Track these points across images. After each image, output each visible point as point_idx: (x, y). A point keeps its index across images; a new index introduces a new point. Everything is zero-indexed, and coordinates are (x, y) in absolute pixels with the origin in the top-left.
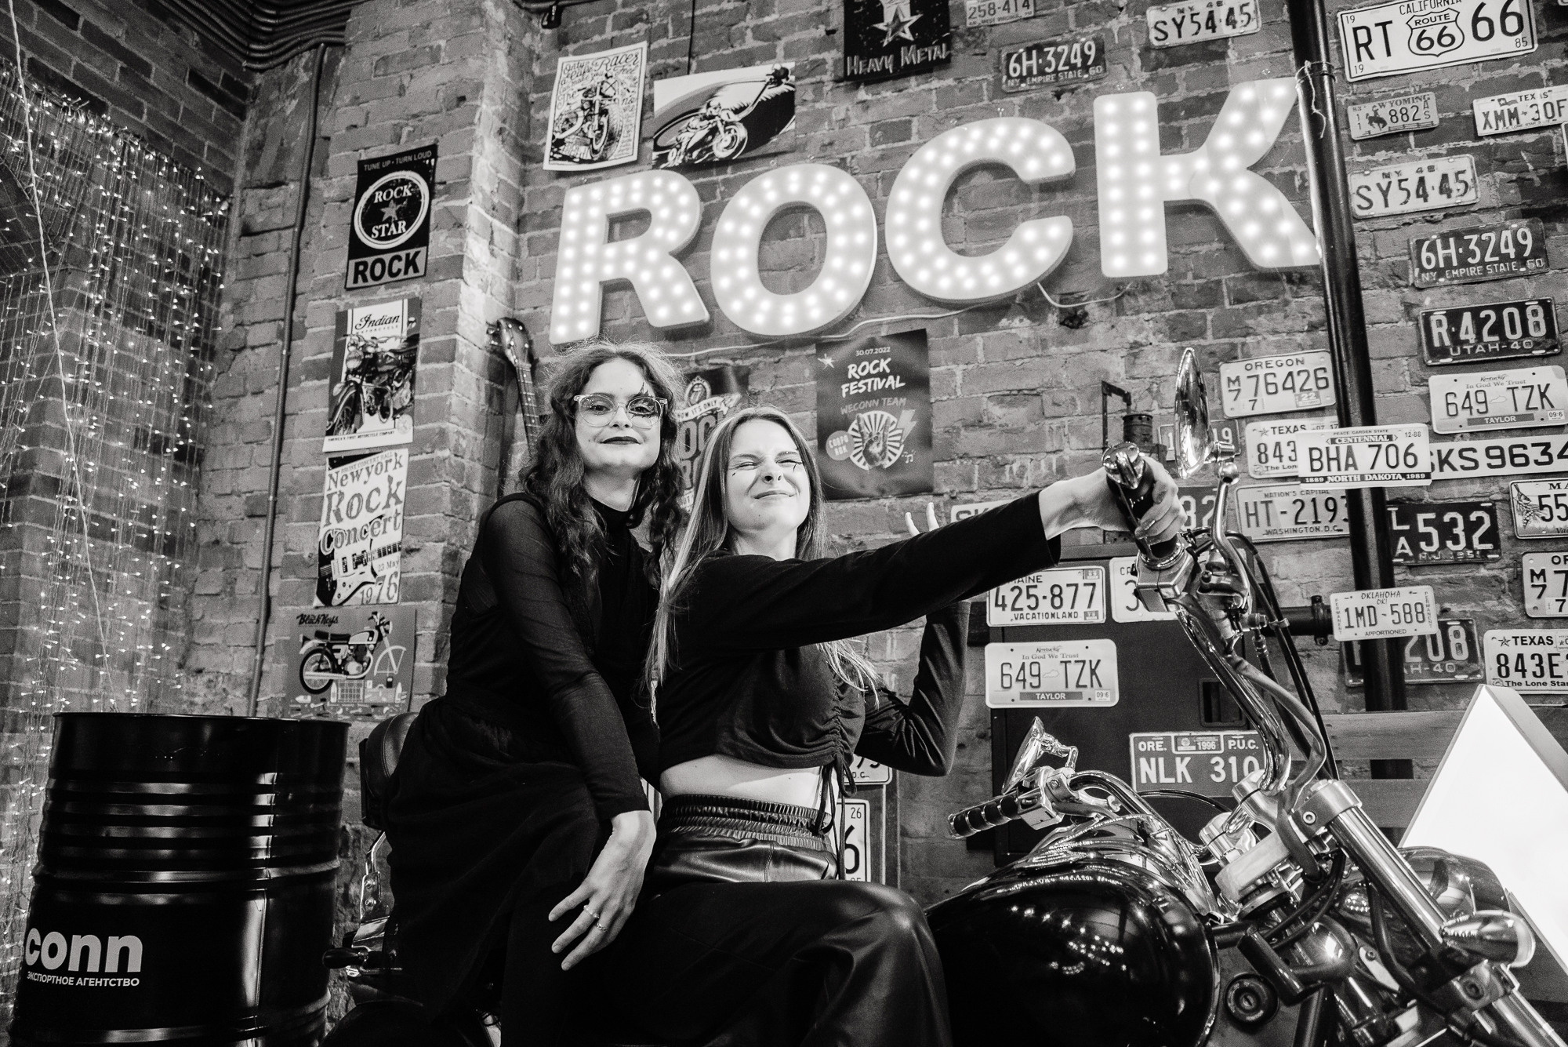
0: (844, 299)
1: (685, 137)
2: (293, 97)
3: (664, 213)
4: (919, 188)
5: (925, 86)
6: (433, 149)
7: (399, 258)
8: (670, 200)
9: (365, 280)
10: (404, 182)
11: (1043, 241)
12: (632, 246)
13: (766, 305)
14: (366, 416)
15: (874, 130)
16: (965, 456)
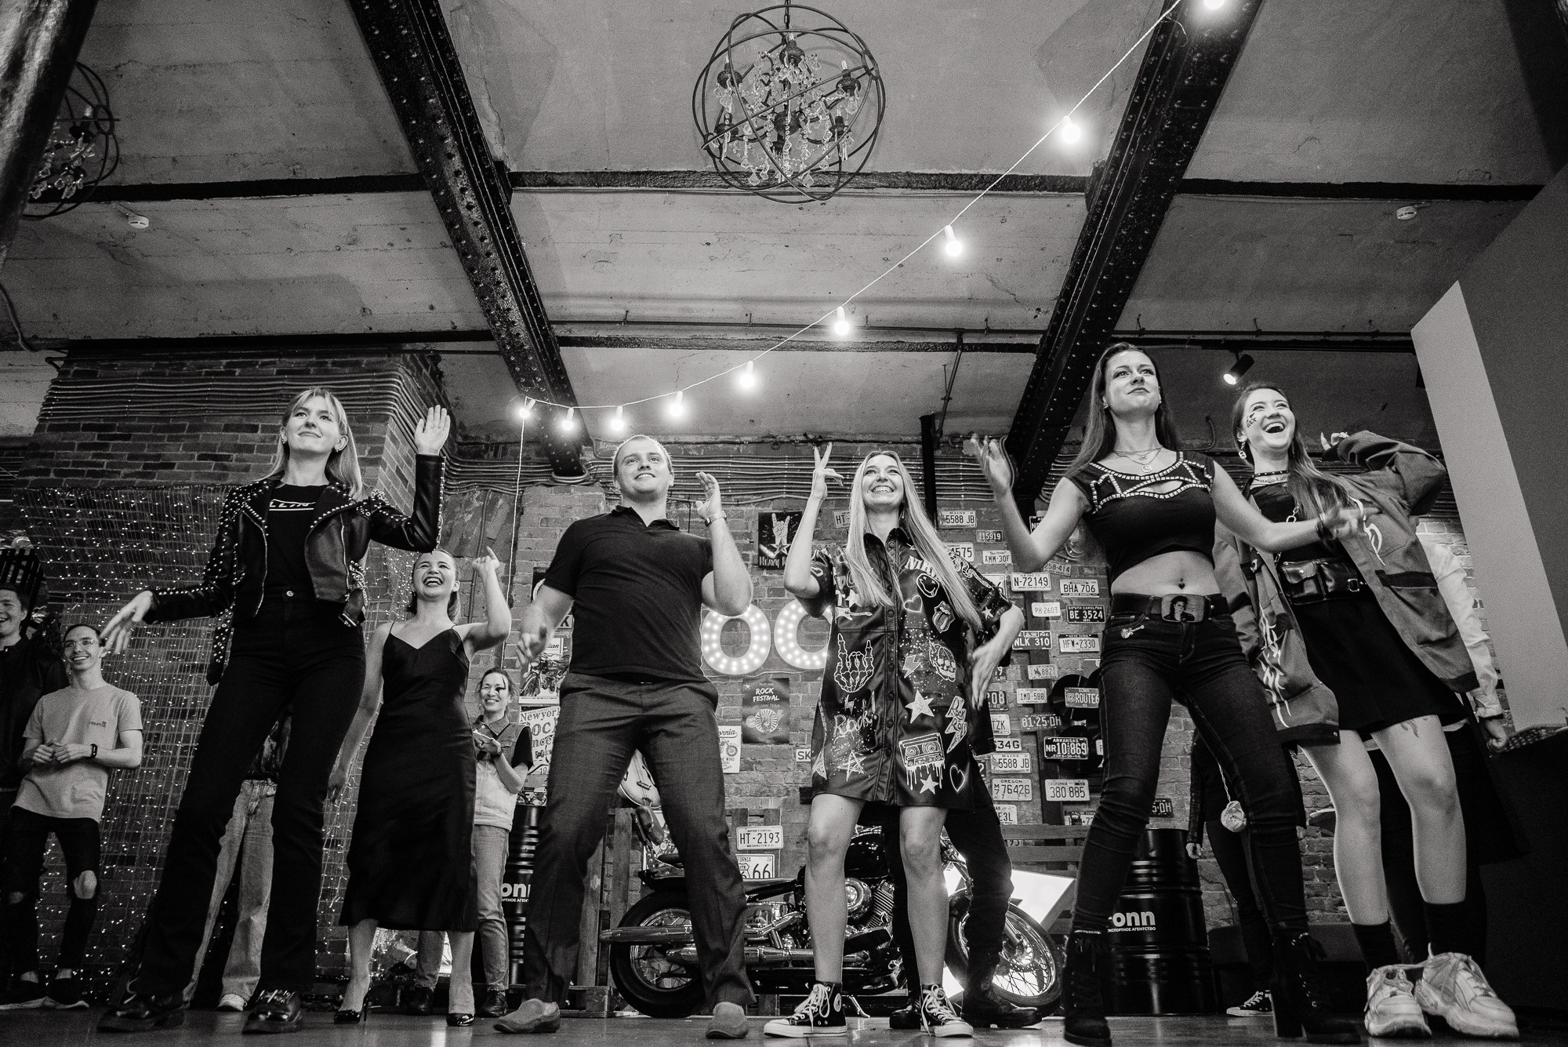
0: (758, 662)
2: (470, 513)
4: (788, 620)
13: (725, 661)
14: (542, 689)
15: (769, 590)
16: (802, 730)
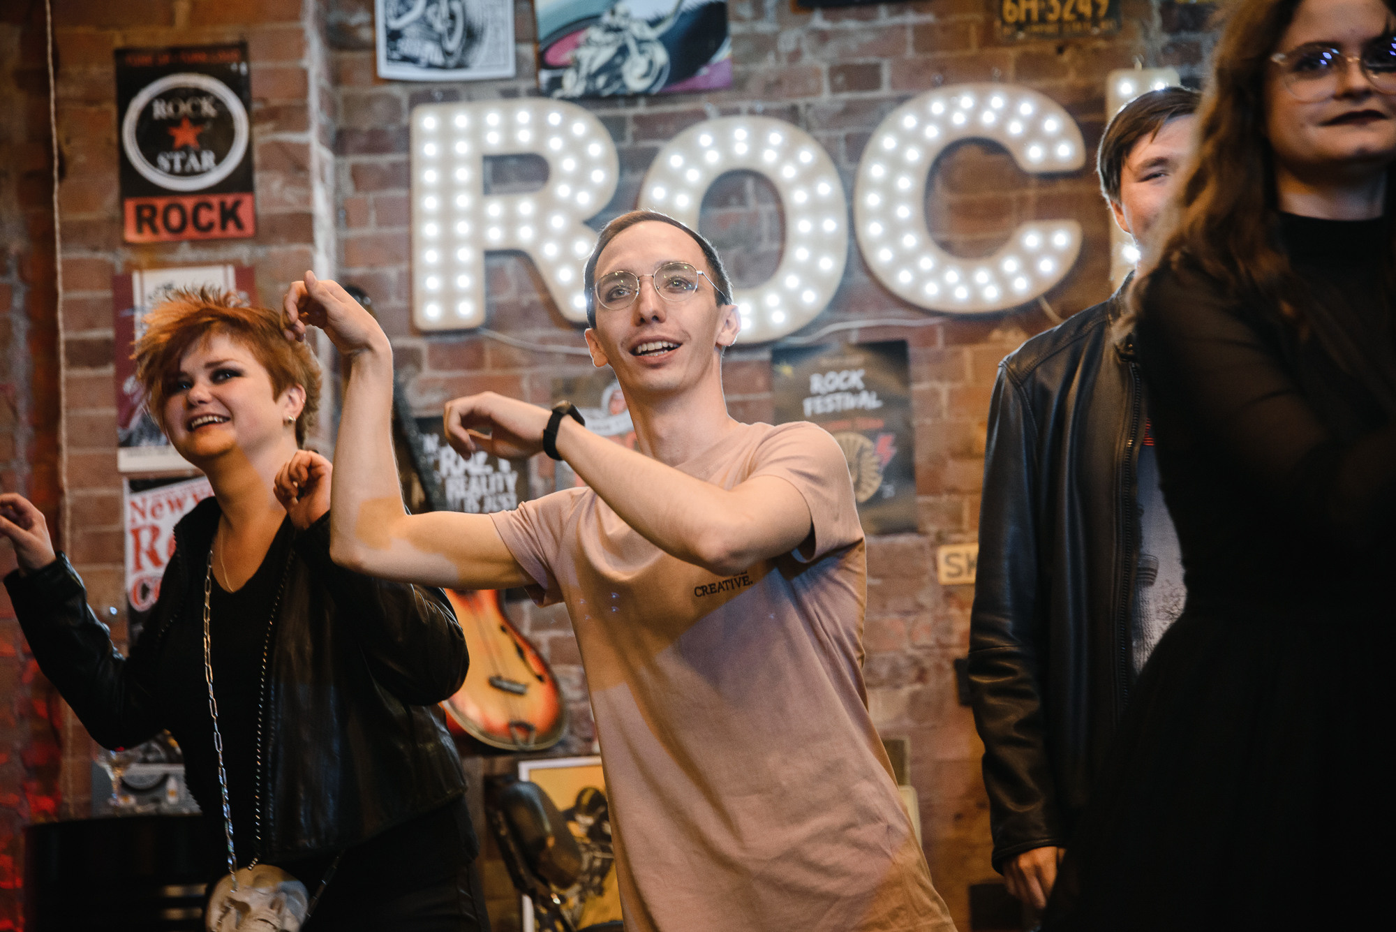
0: (812, 300)
1: (585, 54)
3: (568, 165)
4: (896, 163)
5: (898, 20)
6: (242, 49)
7: (209, 207)
8: (576, 147)
9: (154, 230)
10: (200, 93)
11: (1047, 249)
12: (526, 206)
15: (834, 71)
16: (953, 490)
